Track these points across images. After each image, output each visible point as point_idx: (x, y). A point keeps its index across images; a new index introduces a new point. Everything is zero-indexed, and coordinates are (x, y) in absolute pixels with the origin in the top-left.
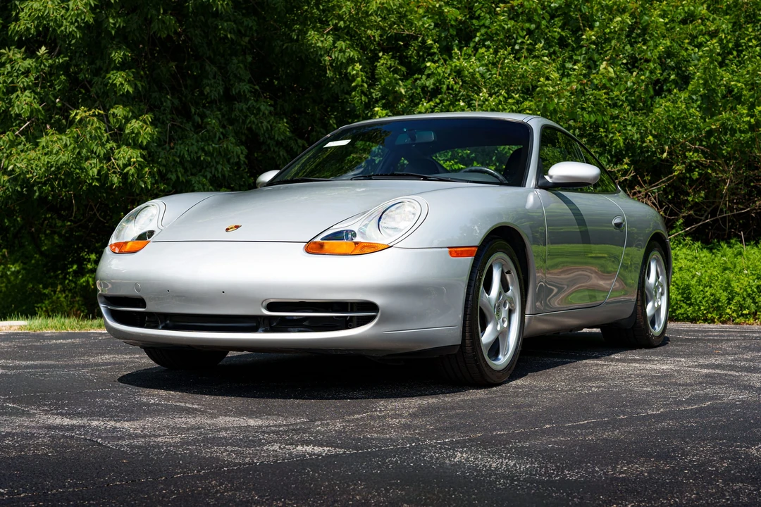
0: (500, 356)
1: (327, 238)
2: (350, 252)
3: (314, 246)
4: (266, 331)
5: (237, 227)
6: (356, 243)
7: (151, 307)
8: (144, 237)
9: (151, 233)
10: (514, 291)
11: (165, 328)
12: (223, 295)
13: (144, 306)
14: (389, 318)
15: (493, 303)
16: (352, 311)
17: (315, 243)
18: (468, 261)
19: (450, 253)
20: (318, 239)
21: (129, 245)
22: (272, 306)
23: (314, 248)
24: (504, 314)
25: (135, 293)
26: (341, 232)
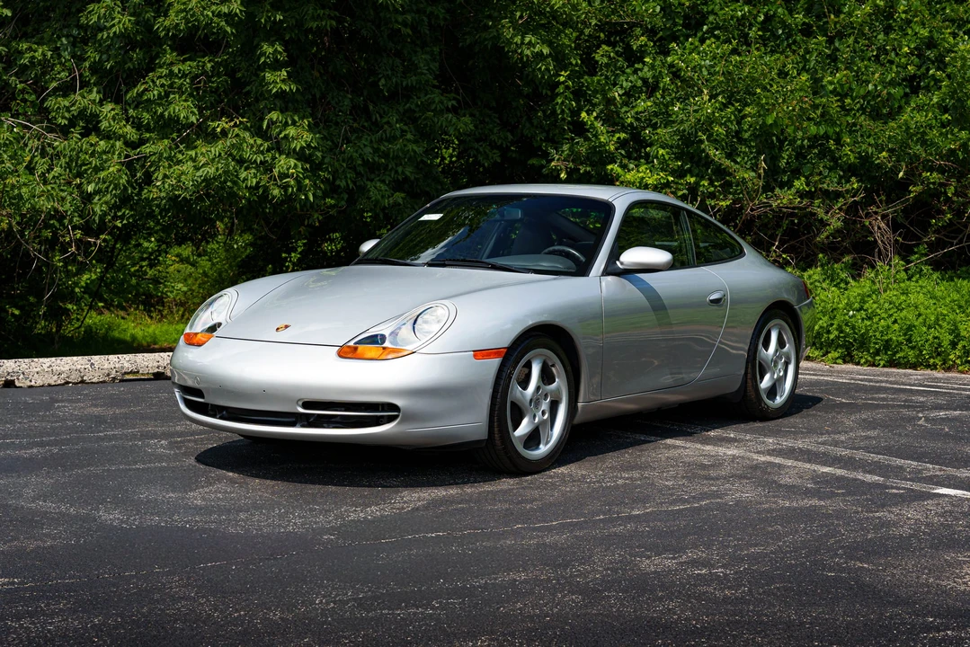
0: (541, 446)
1: (360, 342)
2: (376, 357)
3: (348, 350)
4: (303, 426)
5: (287, 327)
6: (384, 348)
7: (209, 399)
8: (213, 329)
9: (220, 324)
10: (560, 384)
11: (221, 418)
12: (264, 392)
13: (203, 397)
14: (411, 417)
15: (528, 398)
16: (383, 411)
17: (349, 347)
18: (496, 362)
19: (475, 356)
20: (351, 344)
21: (199, 336)
22: (307, 405)
23: (347, 352)
24: (545, 405)
25: (196, 385)
26: (376, 336)
